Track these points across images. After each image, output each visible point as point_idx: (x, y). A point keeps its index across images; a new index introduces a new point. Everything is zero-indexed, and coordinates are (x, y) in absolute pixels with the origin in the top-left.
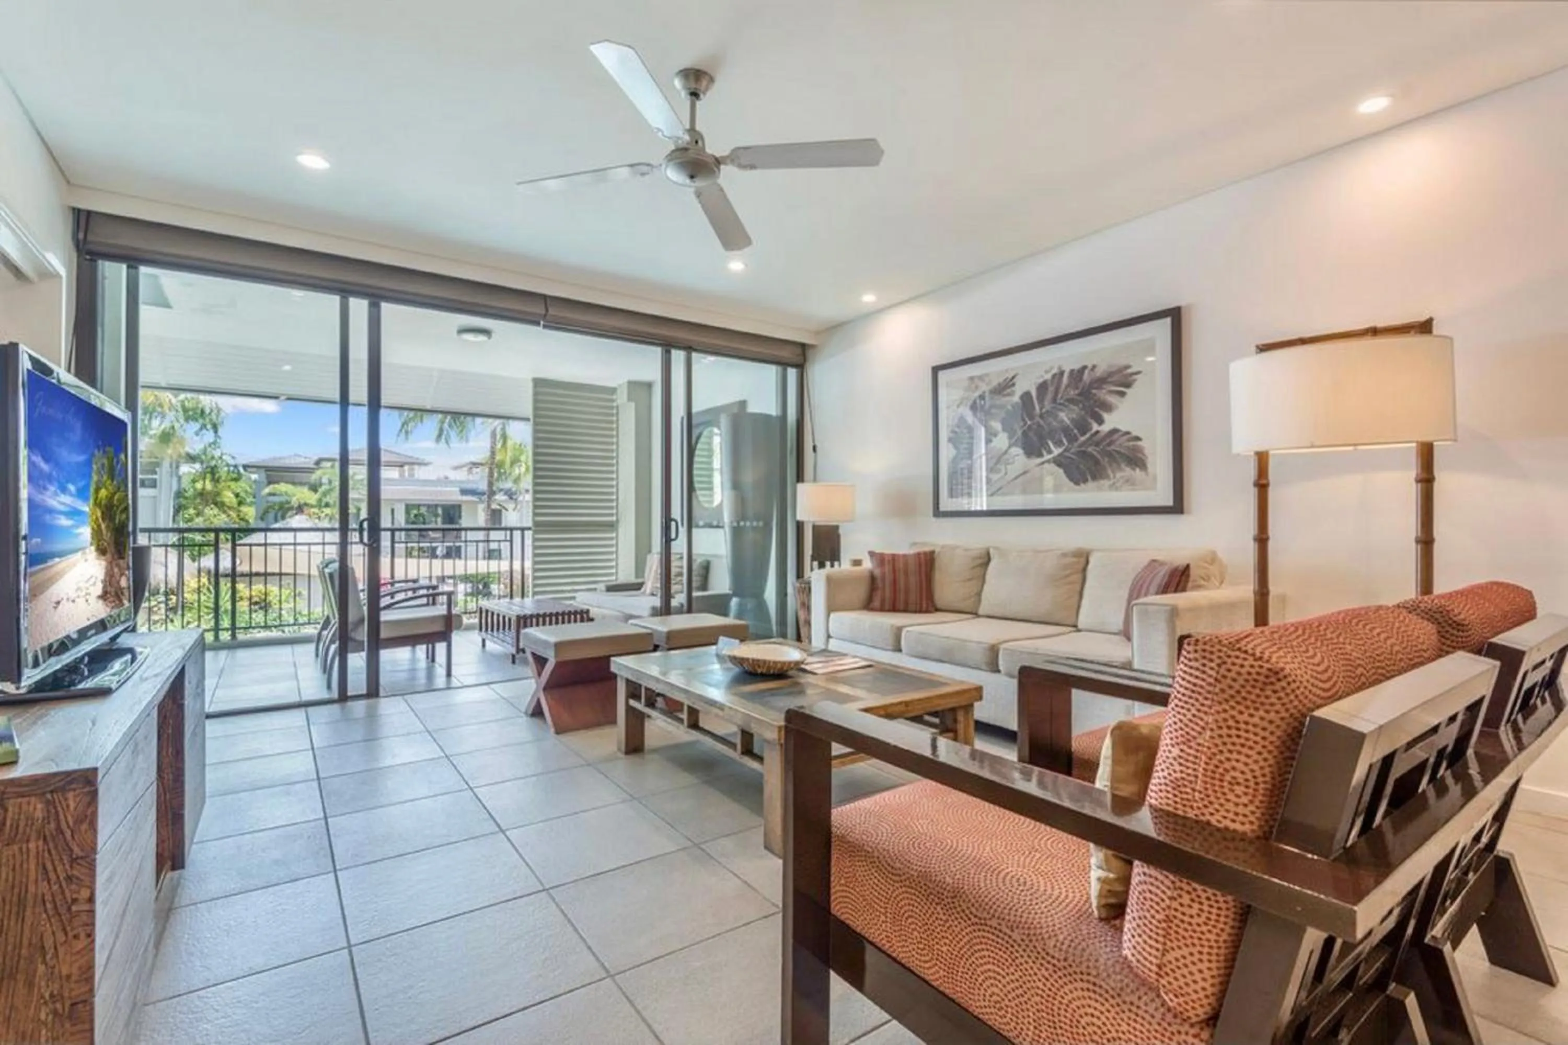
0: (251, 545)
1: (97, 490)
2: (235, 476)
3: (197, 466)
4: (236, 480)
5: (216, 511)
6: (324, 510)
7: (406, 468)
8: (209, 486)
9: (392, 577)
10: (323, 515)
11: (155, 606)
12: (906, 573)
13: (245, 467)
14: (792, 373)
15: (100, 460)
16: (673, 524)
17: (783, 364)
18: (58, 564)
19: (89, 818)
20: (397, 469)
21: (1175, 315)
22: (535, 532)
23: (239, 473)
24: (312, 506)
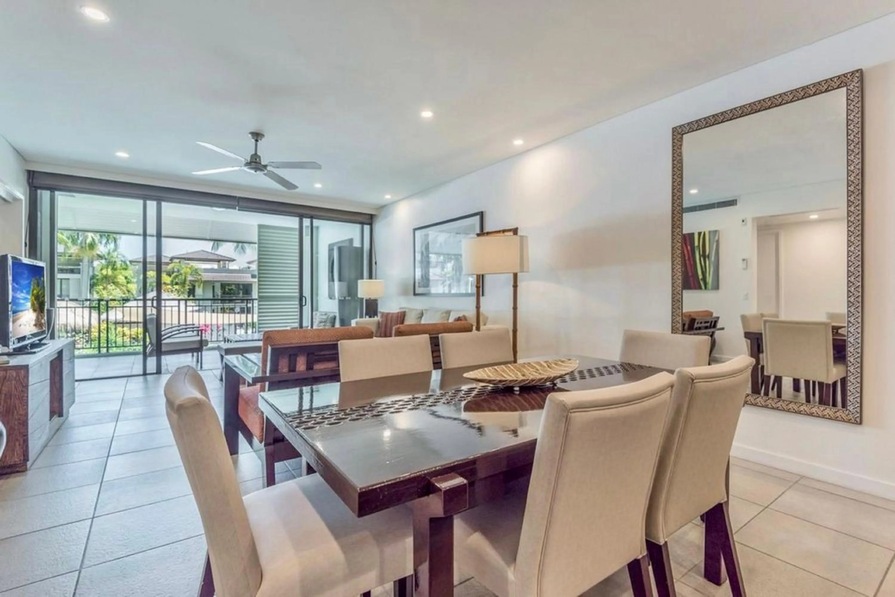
0: (130, 307)
1: (33, 291)
2: (124, 267)
3: (103, 261)
4: (126, 269)
5: (114, 287)
6: (174, 286)
7: (221, 262)
8: (110, 272)
9: (179, 323)
10: (174, 289)
11: (78, 340)
12: (391, 321)
13: (131, 262)
14: (367, 228)
15: (34, 281)
16: (304, 299)
17: (362, 223)
18: (21, 314)
19: (27, 376)
20: (216, 263)
21: (481, 215)
22: (259, 301)
23: (127, 265)
24: (168, 284)
